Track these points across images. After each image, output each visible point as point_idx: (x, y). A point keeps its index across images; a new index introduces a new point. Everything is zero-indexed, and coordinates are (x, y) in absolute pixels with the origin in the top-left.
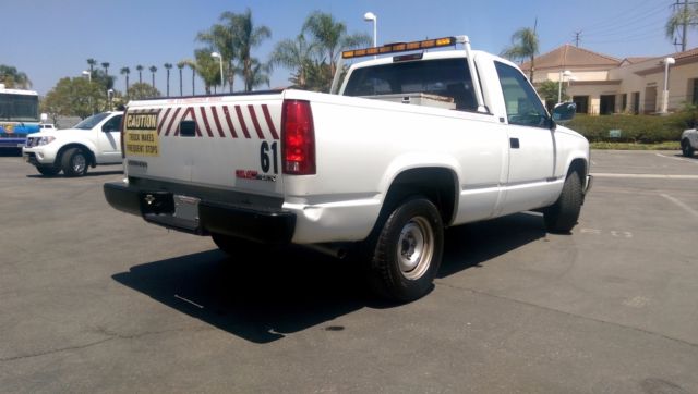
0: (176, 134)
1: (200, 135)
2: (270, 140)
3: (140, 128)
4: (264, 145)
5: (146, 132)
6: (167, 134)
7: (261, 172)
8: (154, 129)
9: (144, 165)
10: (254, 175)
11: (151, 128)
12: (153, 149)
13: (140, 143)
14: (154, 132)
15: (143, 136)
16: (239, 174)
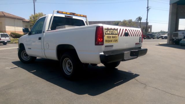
0: (124, 36)
1: (129, 36)
2: (141, 37)
3: (111, 34)
4: (140, 37)
5: (114, 35)
6: (121, 36)
7: (139, 43)
8: (117, 34)
9: (112, 46)
10: (138, 44)
11: (116, 34)
12: (116, 41)
13: (112, 39)
14: (117, 35)
15: (113, 37)
16: (136, 44)
